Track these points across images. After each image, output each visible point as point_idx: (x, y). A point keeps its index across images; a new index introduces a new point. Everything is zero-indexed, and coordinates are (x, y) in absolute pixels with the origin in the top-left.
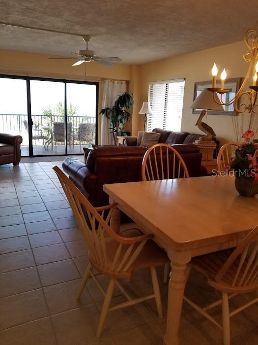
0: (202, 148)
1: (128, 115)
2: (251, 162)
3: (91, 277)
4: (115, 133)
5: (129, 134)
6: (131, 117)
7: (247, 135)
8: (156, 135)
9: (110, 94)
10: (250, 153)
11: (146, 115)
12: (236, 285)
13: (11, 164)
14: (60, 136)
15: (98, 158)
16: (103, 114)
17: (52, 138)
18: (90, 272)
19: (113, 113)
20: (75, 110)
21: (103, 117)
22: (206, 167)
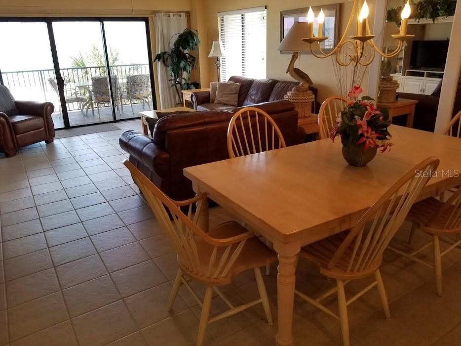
0: (297, 102)
1: (193, 60)
2: (360, 126)
3: (183, 283)
4: (178, 86)
5: (197, 85)
6: (198, 63)
7: (354, 93)
8: (234, 87)
9: (165, 32)
10: (359, 116)
11: (218, 59)
12: (352, 271)
13: (43, 143)
14: (102, 96)
15: (169, 132)
16: (159, 61)
17: (91, 99)
18: (182, 278)
19: (172, 58)
20: (117, 54)
21: (159, 65)
22: (304, 127)
